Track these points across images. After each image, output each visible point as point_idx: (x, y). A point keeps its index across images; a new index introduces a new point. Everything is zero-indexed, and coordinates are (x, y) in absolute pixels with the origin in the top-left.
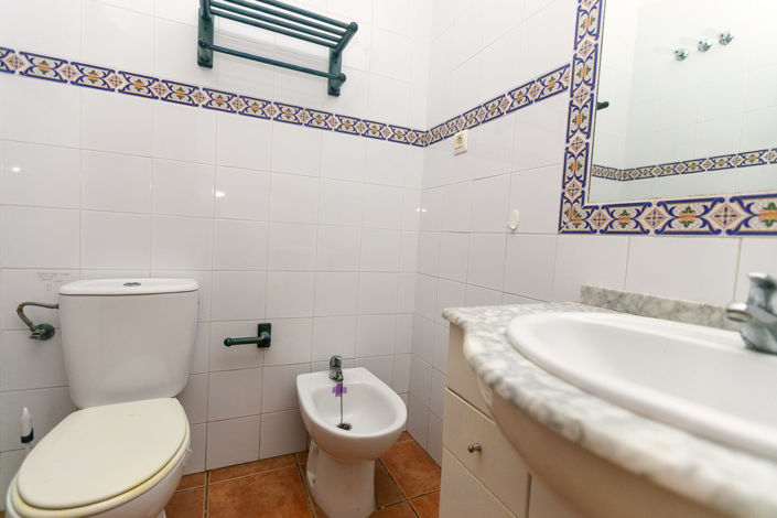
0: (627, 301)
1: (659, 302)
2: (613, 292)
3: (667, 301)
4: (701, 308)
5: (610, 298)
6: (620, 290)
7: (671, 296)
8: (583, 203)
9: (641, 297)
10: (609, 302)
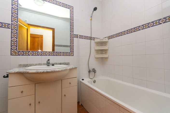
0: (28, 65)
1: (33, 64)
2: (26, 64)
3: (34, 64)
4: (39, 64)
5: (25, 65)
6: (27, 64)
7: (35, 63)
8: (17, 50)
9: (31, 64)
10: (25, 66)
